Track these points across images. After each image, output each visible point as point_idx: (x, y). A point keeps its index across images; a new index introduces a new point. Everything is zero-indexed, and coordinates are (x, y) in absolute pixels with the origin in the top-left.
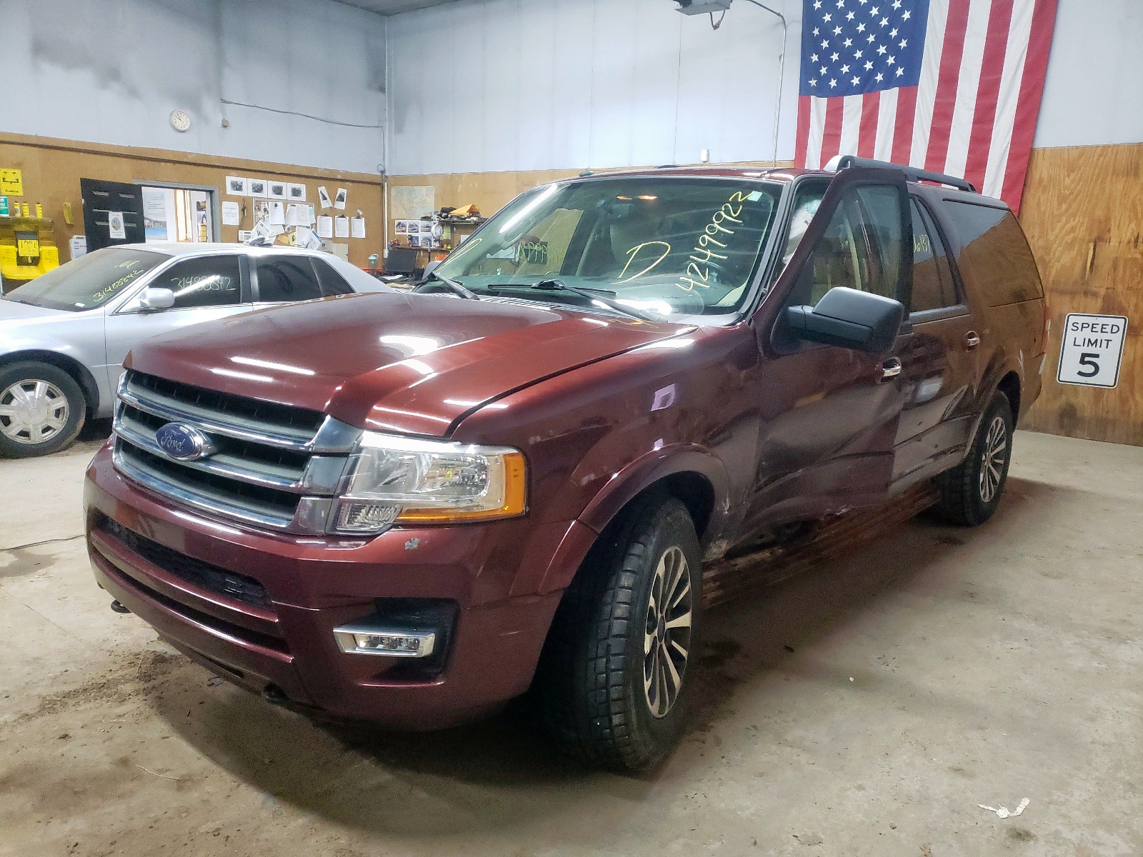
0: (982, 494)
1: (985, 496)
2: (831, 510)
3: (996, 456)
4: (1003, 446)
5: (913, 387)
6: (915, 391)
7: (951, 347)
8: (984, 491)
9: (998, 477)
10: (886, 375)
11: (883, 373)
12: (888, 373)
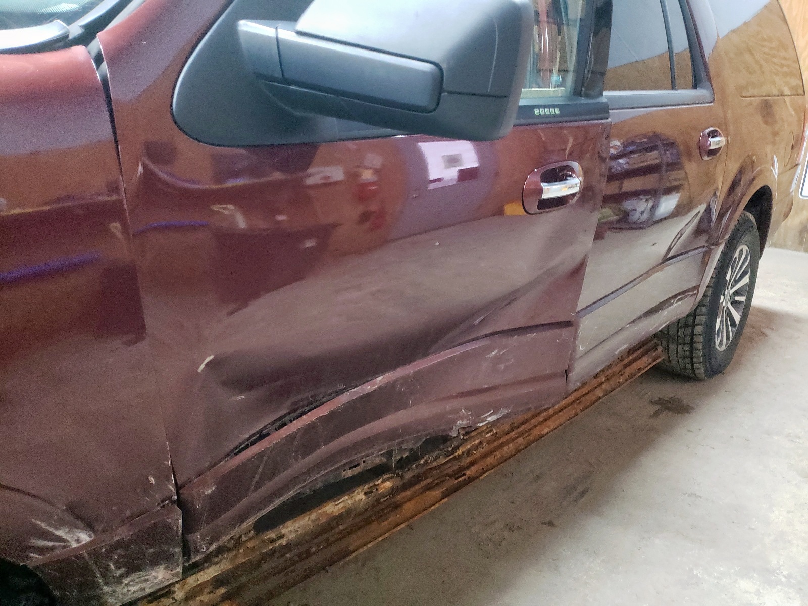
0: (717, 342)
1: (721, 343)
2: (465, 422)
3: (737, 293)
4: (746, 280)
5: (650, 204)
6: (654, 209)
7: (689, 154)
8: (719, 339)
9: (737, 317)
10: (545, 196)
11: (541, 191)
12: (552, 191)
